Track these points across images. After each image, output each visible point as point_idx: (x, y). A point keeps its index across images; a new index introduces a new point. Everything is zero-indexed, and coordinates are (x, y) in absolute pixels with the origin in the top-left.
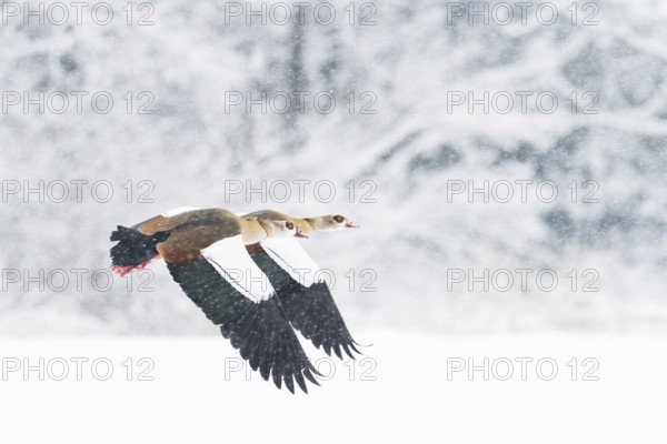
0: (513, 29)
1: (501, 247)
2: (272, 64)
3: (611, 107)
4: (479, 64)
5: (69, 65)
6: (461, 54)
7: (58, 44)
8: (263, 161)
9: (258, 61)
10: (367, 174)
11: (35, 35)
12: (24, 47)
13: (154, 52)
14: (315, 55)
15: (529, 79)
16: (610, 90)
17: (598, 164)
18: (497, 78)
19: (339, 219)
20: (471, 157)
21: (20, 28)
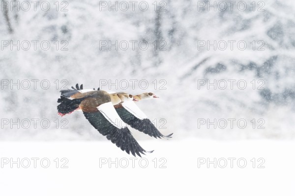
0: (246, 16)
1: (243, 105)
2: (148, 30)
3: (287, 48)
4: (232, 30)
5: (65, 30)
6: (225, 26)
7: (60, 22)
8: (144, 70)
9: (142, 29)
10: (188, 75)
11: (50, 18)
12: (46, 23)
13: (100, 25)
14: (166, 26)
15: (253, 36)
16: (286, 40)
17: (282, 71)
18: (240, 36)
19: (150, 94)
20: (230, 68)
21: (44, 16)
